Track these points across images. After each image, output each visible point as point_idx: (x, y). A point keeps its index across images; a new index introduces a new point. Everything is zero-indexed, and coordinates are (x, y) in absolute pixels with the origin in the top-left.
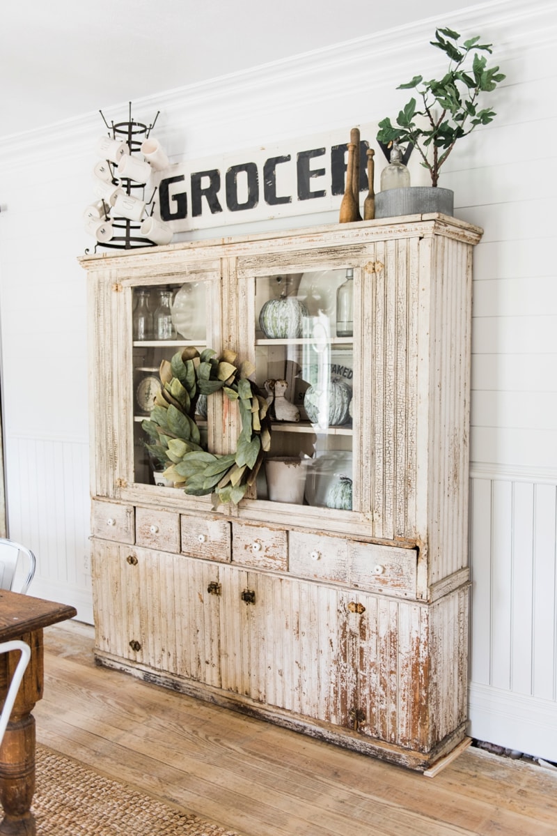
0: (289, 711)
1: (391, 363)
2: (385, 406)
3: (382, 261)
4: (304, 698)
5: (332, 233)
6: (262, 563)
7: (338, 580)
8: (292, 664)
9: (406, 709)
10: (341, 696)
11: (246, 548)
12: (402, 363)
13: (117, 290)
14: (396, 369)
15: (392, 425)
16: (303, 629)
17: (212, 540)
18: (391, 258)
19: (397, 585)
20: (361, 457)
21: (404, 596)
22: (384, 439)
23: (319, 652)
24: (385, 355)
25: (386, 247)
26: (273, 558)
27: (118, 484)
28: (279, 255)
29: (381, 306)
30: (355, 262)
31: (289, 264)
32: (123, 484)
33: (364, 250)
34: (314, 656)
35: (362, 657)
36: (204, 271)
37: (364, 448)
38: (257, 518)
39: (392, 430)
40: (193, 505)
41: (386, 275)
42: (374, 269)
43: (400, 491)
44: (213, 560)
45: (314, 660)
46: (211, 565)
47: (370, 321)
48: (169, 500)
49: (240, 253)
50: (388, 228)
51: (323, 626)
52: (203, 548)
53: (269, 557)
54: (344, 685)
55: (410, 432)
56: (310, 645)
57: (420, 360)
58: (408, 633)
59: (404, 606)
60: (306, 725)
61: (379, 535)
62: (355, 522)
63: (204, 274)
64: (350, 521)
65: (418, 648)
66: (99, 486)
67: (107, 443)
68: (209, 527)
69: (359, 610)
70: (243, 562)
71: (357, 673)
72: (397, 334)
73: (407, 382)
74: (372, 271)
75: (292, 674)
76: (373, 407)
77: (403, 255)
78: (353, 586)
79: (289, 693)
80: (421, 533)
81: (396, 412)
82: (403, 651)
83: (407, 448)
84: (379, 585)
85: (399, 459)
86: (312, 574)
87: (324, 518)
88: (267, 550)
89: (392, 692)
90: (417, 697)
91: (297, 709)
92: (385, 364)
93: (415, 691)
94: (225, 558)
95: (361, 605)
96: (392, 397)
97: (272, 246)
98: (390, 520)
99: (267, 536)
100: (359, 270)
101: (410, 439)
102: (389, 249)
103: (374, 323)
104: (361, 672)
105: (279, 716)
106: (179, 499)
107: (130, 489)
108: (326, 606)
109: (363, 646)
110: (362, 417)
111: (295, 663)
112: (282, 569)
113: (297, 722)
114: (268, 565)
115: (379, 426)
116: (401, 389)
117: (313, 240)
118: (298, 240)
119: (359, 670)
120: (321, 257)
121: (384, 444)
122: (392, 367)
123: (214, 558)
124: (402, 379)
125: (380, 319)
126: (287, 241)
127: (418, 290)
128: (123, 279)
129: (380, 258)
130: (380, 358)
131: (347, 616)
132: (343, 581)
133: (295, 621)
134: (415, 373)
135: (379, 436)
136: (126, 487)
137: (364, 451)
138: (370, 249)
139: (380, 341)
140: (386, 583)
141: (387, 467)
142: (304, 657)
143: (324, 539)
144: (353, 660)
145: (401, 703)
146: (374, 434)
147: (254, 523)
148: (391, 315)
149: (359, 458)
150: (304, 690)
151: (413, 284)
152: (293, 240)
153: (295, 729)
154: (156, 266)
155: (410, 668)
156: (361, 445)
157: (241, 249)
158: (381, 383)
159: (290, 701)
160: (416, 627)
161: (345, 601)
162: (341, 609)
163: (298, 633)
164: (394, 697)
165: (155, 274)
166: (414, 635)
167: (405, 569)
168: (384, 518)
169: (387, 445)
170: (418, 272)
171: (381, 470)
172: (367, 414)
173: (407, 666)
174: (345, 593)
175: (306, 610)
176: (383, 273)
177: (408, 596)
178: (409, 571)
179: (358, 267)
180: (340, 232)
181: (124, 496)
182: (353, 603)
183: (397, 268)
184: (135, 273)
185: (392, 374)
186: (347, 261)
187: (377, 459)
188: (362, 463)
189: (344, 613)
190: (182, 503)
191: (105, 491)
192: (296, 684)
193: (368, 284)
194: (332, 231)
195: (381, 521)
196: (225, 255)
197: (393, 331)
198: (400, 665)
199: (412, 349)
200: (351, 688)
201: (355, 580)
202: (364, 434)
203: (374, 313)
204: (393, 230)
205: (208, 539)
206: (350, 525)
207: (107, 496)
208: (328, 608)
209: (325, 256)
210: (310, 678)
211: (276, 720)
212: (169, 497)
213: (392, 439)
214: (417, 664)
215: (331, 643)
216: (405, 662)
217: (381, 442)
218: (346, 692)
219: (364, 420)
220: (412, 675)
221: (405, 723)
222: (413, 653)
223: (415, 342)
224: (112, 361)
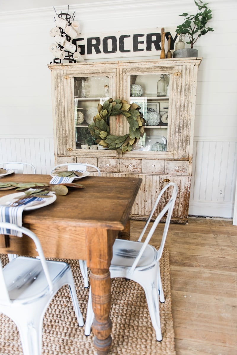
0: (140, 215)
1: (182, 105)
2: (180, 118)
3: (181, 72)
4: (146, 210)
5: (163, 62)
6: (131, 171)
7: (161, 173)
8: (142, 201)
9: (182, 207)
10: (159, 207)
11: (125, 167)
12: (186, 105)
13: (67, 78)
14: (184, 107)
15: (182, 124)
16: (146, 189)
17: (112, 165)
18: (184, 71)
19: (182, 172)
20: (171, 134)
21: (184, 175)
22: (179, 128)
23: (152, 195)
24: (180, 102)
25: (182, 67)
26: (137, 169)
27: (68, 150)
28: (141, 68)
29: (180, 87)
30: (170, 72)
31: (145, 71)
32: (70, 150)
33: (174, 68)
34: (150, 197)
35: (167, 195)
36: (108, 72)
37: (172, 132)
38: (130, 156)
39: (182, 126)
40: (103, 155)
41: (182, 77)
42: (178, 74)
43: (184, 144)
44: (112, 172)
45: (150, 198)
46: (110, 174)
47: (176, 91)
48: (92, 154)
49: (125, 67)
50: (184, 61)
51: (154, 188)
52: (108, 168)
53: (135, 169)
54: (160, 204)
55: (188, 126)
56: (149, 194)
57: (192, 104)
58: (184, 185)
59: (183, 178)
60: (146, 218)
61: (176, 158)
62: (167, 154)
63: (109, 73)
64: (165, 155)
65: (187, 189)
66: (59, 151)
67: (62, 136)
68: (110, 161)
69: (168, 181)
70: (124, 171)
71: (165, 200)
72: (185, 95)
73: (188, 110)
74: (177, 75)
75: (142, 204)
76: (176, 119)
77: (188, 70)
78: (167, 174)
79: (140, 209)
80: (190, 156)
81: (183, 120)
82: (182, 191)
83: (187, 131)
84: (176, 173)
85: (184, 134)
86: (151, 172)
87: (156, 154)
88: (134, 166)
89: (177, 203)
90: (186, 203)
91: (143, 214)
92: (180, 105)
93: (185, 202)
94: (117, 171)
95: (168, 179)
96: (182, 115)
97: (139, 65)
98: (180, 153)
99: (134, 162)
100: (172, 74)
101: (188, 128)
102: (183, 68)
103: (177, 92)
104: (167, 199)
105: (136, 217)
106: (97, 153)
107: (74, 151)
108: (155, 181)
109: (168, 191)
110: (171, 122)
111: (143, 200)
112: (140, 172)
113: (143, 218)
114: (134, 171)
115: (177, 124)
116: (186, 113)
117: (155, 64)
118: (150, 63)
119: (166, 199)
120: (158, 70)
121: (179, 130)
122: (183, 106)
123: (112, 171)
124: (186, 109)
125: (179, 91)
126: (145, 63)
127: (193, 82)
128: (69, 74)
129: (180, 71)
130: (179, 103)
131: (163, 183)
132: (162, 173)
133: (144, 188)
134: (191, 108)
135: (177, 128)
136: (72, 151)
137: (172, 133)
138: (176, 68)
139: (179, 98)
140: (178, 171)
141: (180, 137)
142: (146, 198)
143: (156, 161)
144: (164, 196)
145: (180, 205)
146: (175, 127)
147: (130, 158)
148: (183, 90)
149: (170, 135)
150: (146, 208)
151: (191, 80)
152: (148, 63)
153: (142, 220)
154: (86, 70)
155: (184, 195)
156: (171, 131)
157: (125, 65)
158: (179, 111)
159: (141, 212)
160: (187, 183)
161: (162, 179)
162: (161, 181)
163: (144, 191)
164: (178, 205)
165: (86, 73)
166: (186, 186)
167: (185, 167)
168: (178, 153)
169: (180, 130)
170: (193, 76)
171: (177, 138)
172: (173, 121)
173: (183, 195)
174: (162, 177)
175: (148, 183)
176: (181, 76)
177: (186, 174)
178: (186, 167)
179: (172, 73)
180: (166, 61)
181: (71, 154)
182: (165, 179)
183: (186, 74)
184: (75, 72)
185: (183, 108)
186: (168, 71)
187: (176, 135)
188: (170, 136)
189: (162, 183)
190: (98, 154)
191: (62, 153)
192: (143, 206)
193: (175, 79)
194: (163, 61)
195: (176, 153)
196: (118, 67)
197: (183, 95)
198: (181, 195)
199: (190, 100)
200: (163, 204)
201: (167, 172)
202: (172, 127)
203: (177, 88)
204: (186, 62)
205: (110, 165)
206: (166, 156)
207: (63, 154)
208: (156, 182)
209: (159, 69)
210: (148, 204)
211: (135, 218)
212: (92, 153)
213: (182, 128)
214: (187, 194)
215: (157, 192)
216: (183, 194)
217: (178, 130)
218: (161, 206)
219: (172, 123)
220: (185, 197)
221: (181, 211)
222: (185, 191)
223: (191, 99)
224: (65, 105)
